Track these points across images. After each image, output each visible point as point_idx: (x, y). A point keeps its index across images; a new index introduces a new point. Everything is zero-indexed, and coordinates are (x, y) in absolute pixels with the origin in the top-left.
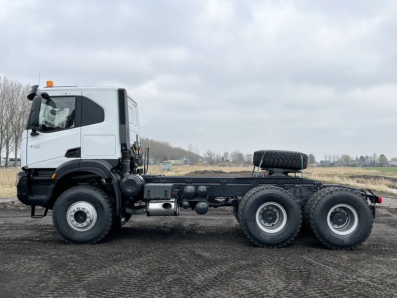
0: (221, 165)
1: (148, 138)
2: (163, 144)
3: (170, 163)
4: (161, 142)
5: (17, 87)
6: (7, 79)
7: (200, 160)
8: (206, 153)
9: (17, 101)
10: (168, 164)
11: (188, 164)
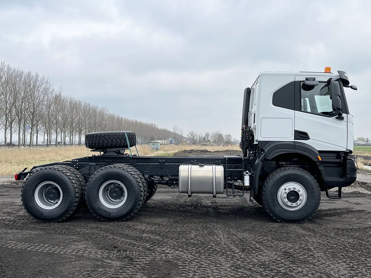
0: (203, 145)
1: (137, 121)
2: (150, 126)
3: (158, 143)
4: (149, 124)
5: (19, 74)
6: (10, 66)
7: (185, 140)
8: (189, 134)
9: (19, 87)
10: (156, 144)
11: (174, 144)
